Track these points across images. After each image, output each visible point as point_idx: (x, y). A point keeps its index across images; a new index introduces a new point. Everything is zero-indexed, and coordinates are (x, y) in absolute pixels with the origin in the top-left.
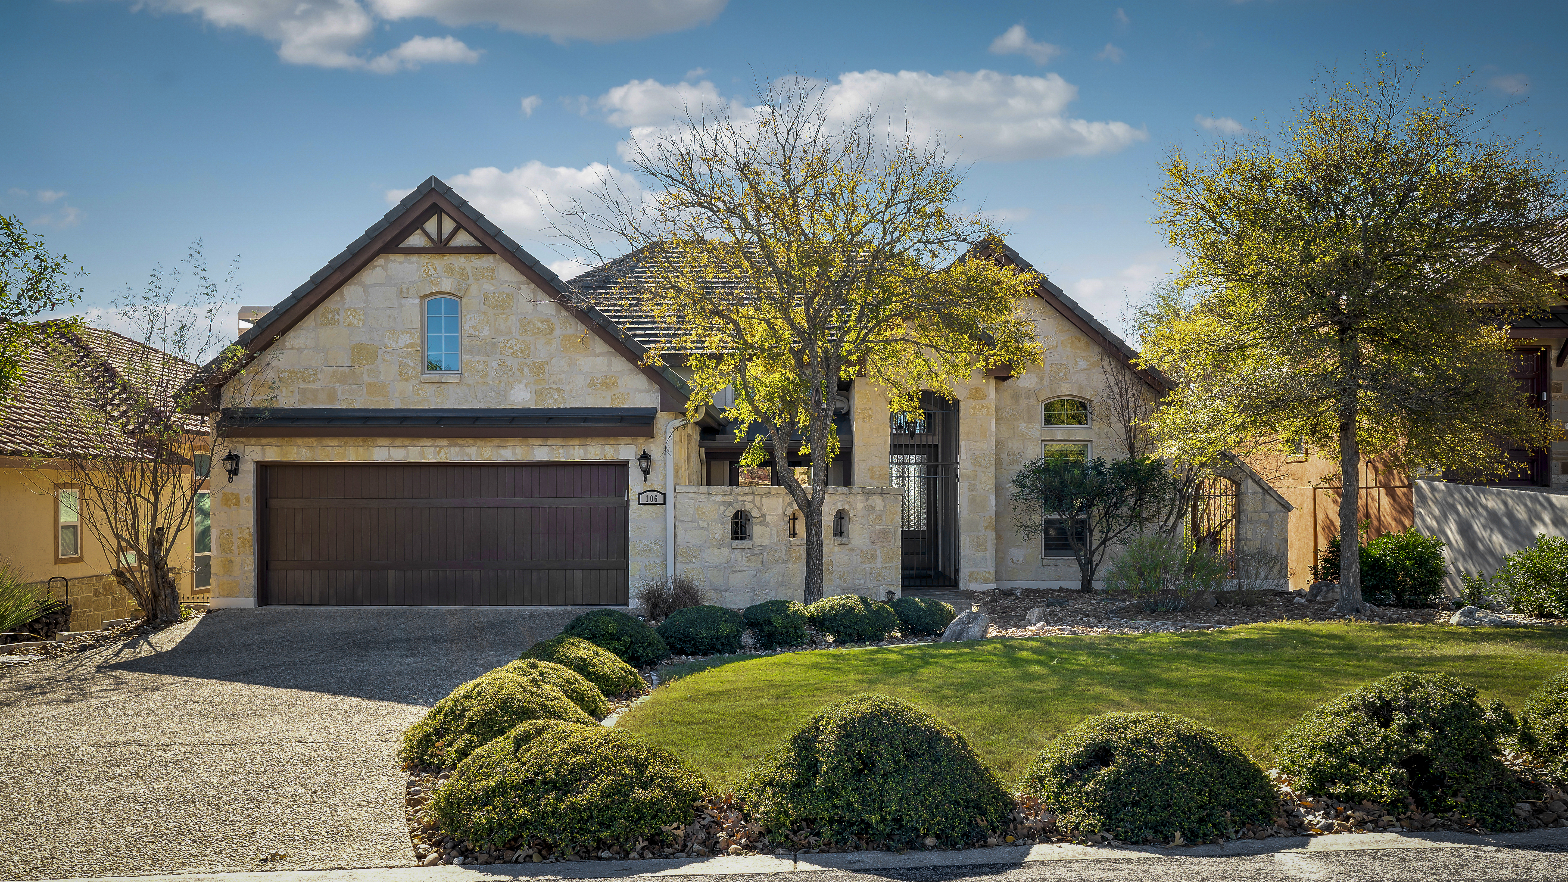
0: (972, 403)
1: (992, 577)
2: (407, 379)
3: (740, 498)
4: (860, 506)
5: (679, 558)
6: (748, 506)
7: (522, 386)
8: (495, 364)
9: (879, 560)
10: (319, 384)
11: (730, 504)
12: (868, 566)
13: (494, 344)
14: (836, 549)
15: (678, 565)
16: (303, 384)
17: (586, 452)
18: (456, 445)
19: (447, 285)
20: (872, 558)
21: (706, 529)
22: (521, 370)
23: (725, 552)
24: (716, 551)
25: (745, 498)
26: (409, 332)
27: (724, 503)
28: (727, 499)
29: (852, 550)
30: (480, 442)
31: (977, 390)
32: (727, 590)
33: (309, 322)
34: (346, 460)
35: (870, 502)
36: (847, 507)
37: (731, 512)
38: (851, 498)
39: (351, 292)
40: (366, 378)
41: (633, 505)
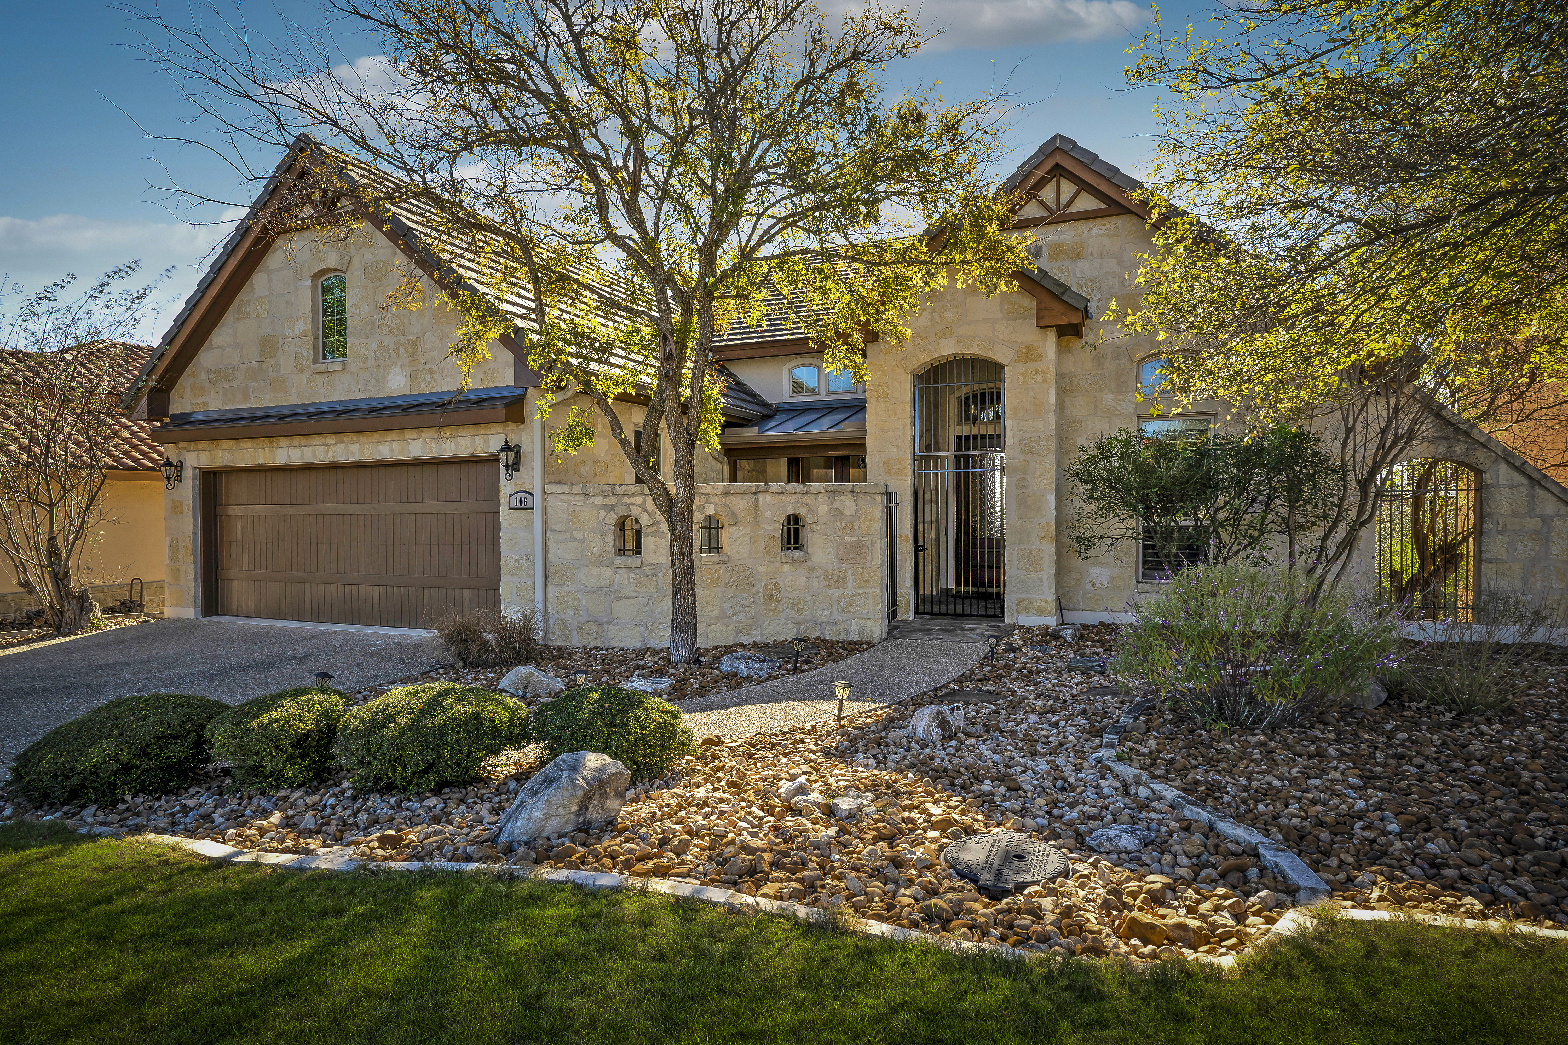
0: (1021, 368)
1: (1051, 606)
2: (301, 371)
3: (626, 500)
4: (823, 509)
5: (550, 579)
6: (635, 511)
7: (397, 369)
8: (374, 346)
9: (850, 583)
10: (236, 383)
11: (612, 507)
12: (835, 592)
13: (373, 322)
14: (786, 568)
15: (550, 588)
16: (225, 385)
17: (457, 445)
18: (343, 442)
19: (332, 260)
20: (840, 582)
21: (582, 541)
22: (397, 351)
23: (607, 572)
24: (595, 570)
25: (632, 500)
26: (302, 318)
27: (604, 507)
28: (609, 501)
29: (811, 570)
30: (363, 438)
31: (1029, 349)
32: (610, 623)
33: (229, 317)
34: (256, 463)
35: (837, 504)
36: (802, 511)
37: (612, 519)
38: (809, 499)
39: (259, 281)
40: (270, 373)
41: (504, 510)
